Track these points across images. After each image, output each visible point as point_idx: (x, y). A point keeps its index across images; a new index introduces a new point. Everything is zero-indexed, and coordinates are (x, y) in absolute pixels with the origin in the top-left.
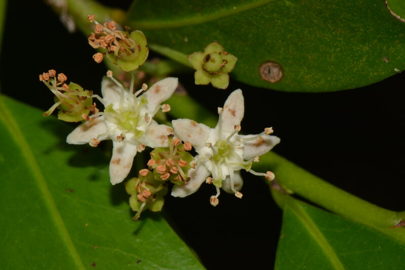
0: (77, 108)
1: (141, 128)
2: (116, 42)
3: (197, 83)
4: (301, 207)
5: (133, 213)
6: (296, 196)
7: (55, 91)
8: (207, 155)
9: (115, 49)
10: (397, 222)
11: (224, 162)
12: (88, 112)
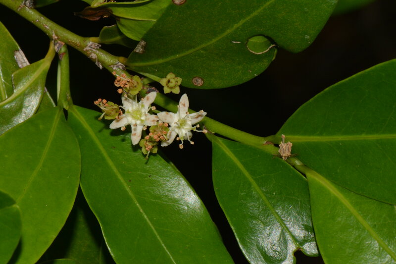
0: (113, 113)
1: (143, 118)
2: (127, 83)
3: (165, 93)
4: (220, 140)
5: (145, 156)
6: (217, 135)
7: (102, 108)
8: (175, 127)
9: (127, 86)
10: (265, 142)
11: (183, 128)
12: (118, 114)
